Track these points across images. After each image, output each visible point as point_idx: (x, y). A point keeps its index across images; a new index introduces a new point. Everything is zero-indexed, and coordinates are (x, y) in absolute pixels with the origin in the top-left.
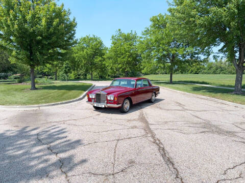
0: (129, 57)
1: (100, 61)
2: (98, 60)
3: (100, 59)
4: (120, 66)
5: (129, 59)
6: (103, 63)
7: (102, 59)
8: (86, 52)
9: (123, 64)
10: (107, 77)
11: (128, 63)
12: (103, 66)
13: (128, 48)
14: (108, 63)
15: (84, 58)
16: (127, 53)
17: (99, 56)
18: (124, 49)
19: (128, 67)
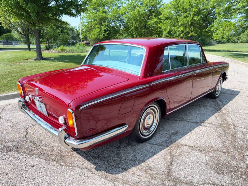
0: (194, 15)
1: (156, 23)
2: (153, 22)
3: (155, 20)
4: (181, 28)
5: (195, 18)
6: (159, 25)
7: (159, 21)
8: (138, 11)
9: (186, 27)
11: (193, 24)
12: (159, 30)
14: (165, 26)
15: (136, 20)
16: (194, 9)
17: (155, 16)
18: (189, 2)
19: (192, 30)
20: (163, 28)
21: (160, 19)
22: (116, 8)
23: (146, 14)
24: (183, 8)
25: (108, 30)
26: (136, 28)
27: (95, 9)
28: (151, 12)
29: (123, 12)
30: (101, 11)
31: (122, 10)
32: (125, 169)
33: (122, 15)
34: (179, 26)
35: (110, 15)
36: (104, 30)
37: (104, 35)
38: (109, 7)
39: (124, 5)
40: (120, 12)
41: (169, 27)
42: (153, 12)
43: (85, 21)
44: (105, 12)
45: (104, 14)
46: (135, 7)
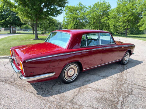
0: (130, 16)
1: (106, 20)
2: (104, 20)
3: (106, 18)
4: (121, 24)
5: (130, 18)
6: (108, 22)
7: (108, 19)
8: (96, 14)
9: (124, 23)
10: (115, 34)
11: (128, 21)
12: (108, 24)
13: (131, 7)
14: (111, 23)
15: (94, 19)
16: (129, 13)
18: (126, 8)
19: (128, 25)
20: (110, 23)
21: (108, 18)
22: (84, 12)
23: (100, 15)
24: (122, 12)
25: (76, 24)
26: (94, 23)
27: (71, 12)
28: (104, 14)
29: (87, 14)
30: (74, 14)
31: (86, 13)
32: (51, 95)
33: (87, 15)
34: (120, 22)
35: (80, 16)
36: (75, 24)
37: (74, 27)
38: (79, 11)
39: (88, 10)
40: (85, 14)
41: (113, 23)
42: (105, 14)
43: (66, 19)
44: (77, 14)
45: (76, 15)
46: (94, 11)
